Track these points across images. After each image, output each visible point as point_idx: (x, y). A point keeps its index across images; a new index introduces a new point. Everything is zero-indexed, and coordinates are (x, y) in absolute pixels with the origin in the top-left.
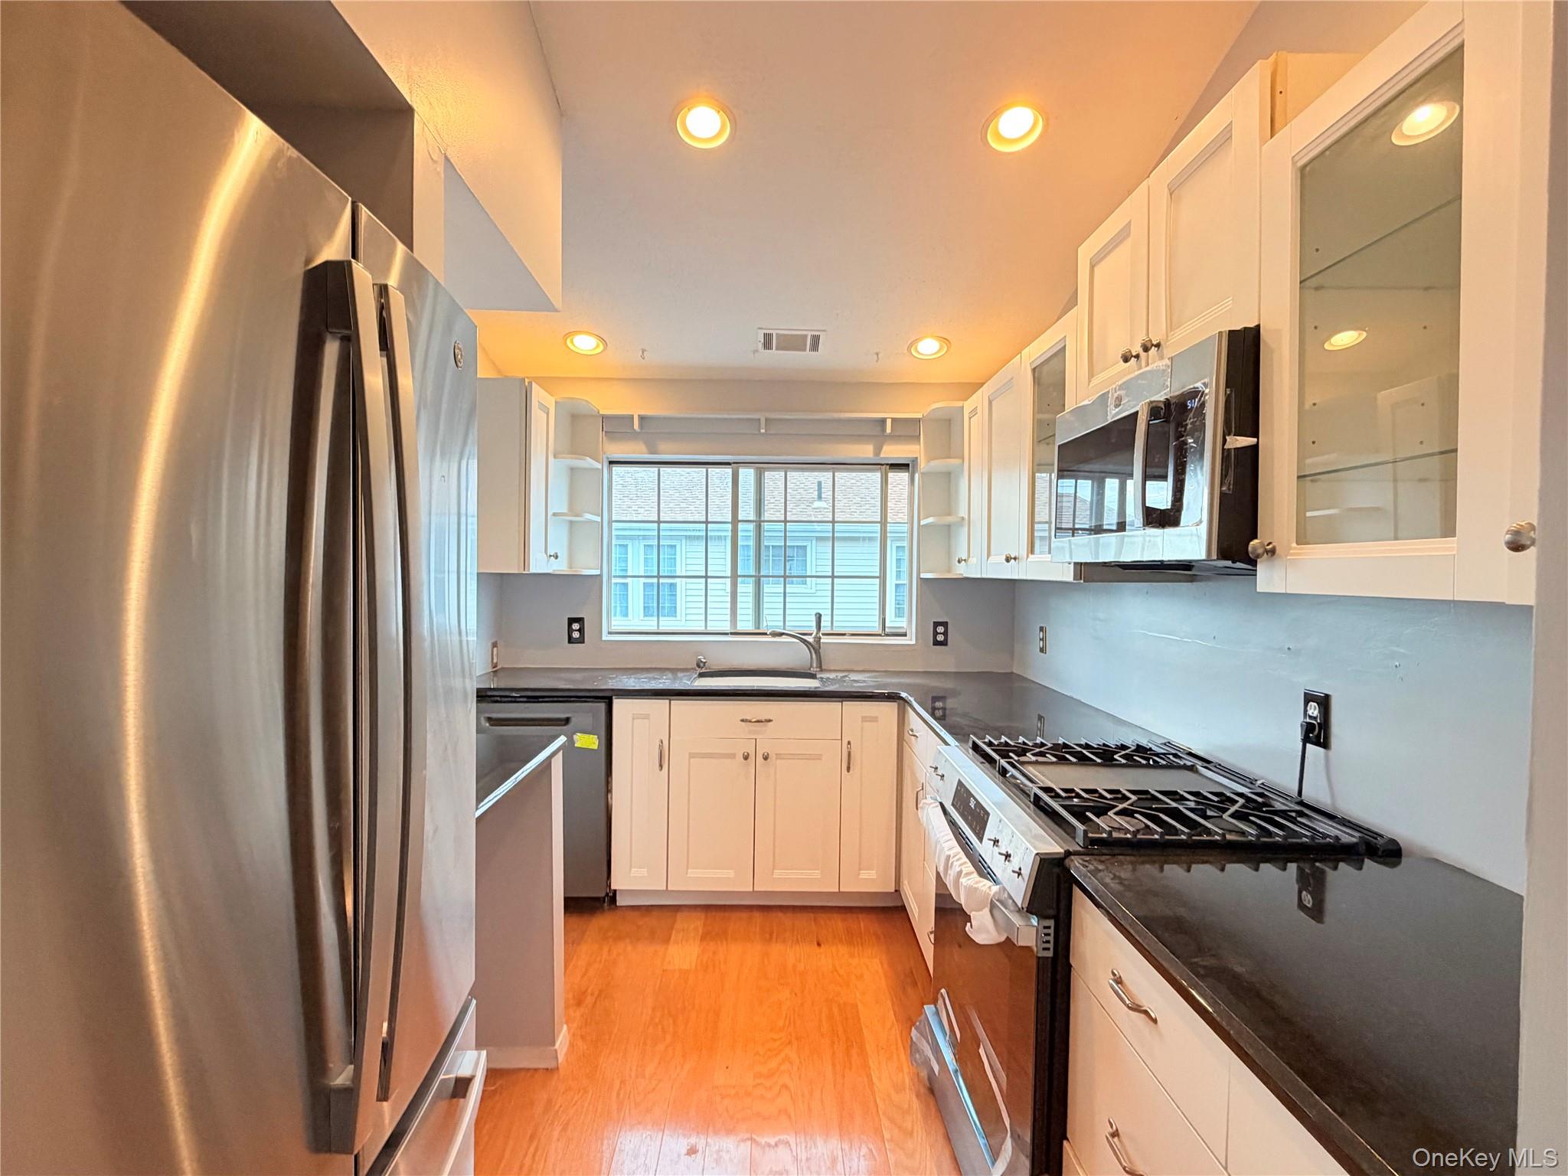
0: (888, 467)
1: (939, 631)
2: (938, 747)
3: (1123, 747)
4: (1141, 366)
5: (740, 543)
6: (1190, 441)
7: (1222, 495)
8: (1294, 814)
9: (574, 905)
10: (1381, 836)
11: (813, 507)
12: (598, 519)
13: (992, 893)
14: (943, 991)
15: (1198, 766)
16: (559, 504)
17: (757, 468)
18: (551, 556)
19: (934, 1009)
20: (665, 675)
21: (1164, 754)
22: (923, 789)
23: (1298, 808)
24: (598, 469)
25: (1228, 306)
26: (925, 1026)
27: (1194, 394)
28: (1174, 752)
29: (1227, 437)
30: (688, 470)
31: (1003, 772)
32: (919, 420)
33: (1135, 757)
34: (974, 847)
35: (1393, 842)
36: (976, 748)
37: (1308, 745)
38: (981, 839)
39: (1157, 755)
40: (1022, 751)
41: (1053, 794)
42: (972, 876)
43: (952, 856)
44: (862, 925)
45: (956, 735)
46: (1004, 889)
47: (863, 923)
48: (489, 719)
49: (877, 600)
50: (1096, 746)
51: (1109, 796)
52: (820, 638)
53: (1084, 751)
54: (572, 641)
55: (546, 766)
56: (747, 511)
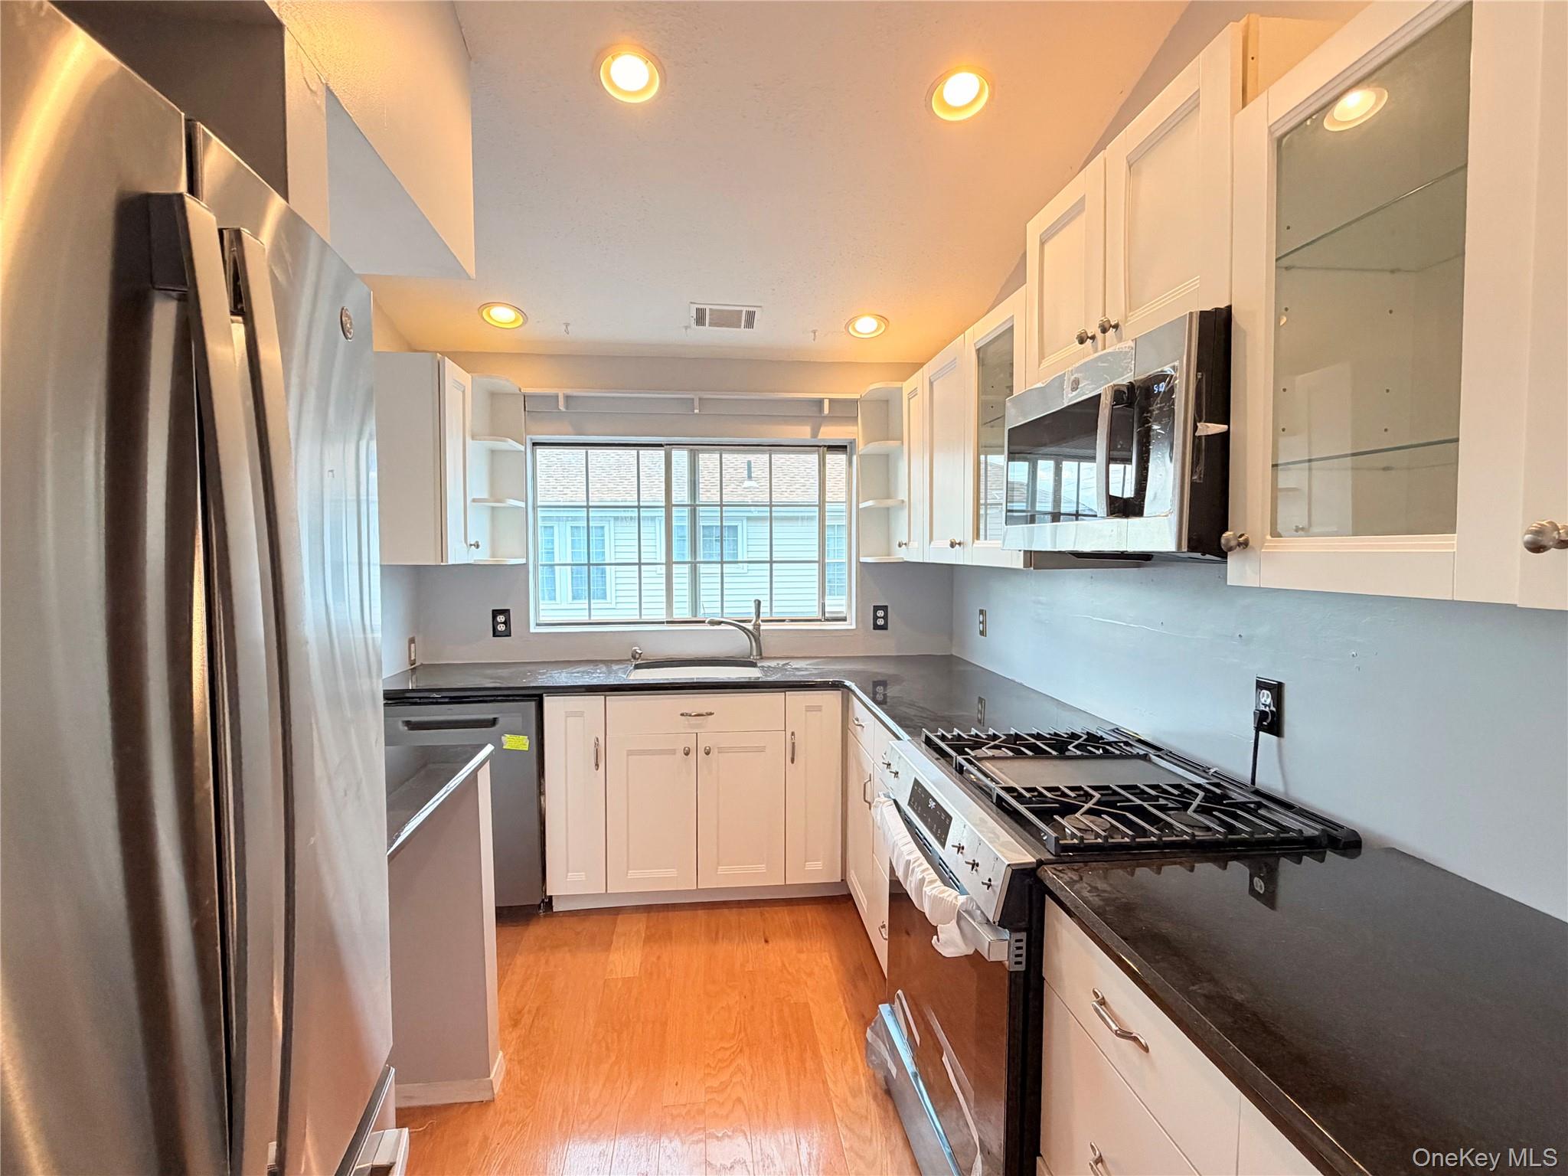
0: (825, 449)
1: (878, 615)
2: (890, 742)
3: (1074, 736)
4: (1097, 349)
5: (674, 523)
6: (1155, 427)
7: (1193, 484)
8: (1252, 806)
9: (507, 915)
10: (1342, 827)
11: (743, 486)
12: (523, 505)
13: (959, 904)
14: (900, 992)
15: (1151, 755)
16: (479, 488)
17: (691, 450)
18: (471, 545)
19: (889, 1008)
20: (599, 669)
21: (1116, 743)
22: (870, 780)
23: (1256, 799)
24: (521, 451)
25: (1196, 285)
26: (881, 1027)
27: (1161, 377)
28: (1125, 739)
29: (1198, 424)
30: (620, 452)
31: (960, 770)
32: (856, 401)
33: (1088, 748)
34: (933, 849)
35: (1354, 833)
36: (928, 742)
37: (1261, 733)
38: (943, 845)
39: (1109, 744)
40: (977, 744)
41: (1015, 794)
42: (935, 885)
43: (912, 862)
44: (809, 915)
45: (907, 727)
46: (972, 899)
47: (810, 914)
48: (408, 723)
49: (816, 585)
50: (1048, 736)
51: (1072, 794)
52: (760, 625)
53: (1038, 743)
54: (497, 634)
55: (473, 778)
56: (681, 494)
